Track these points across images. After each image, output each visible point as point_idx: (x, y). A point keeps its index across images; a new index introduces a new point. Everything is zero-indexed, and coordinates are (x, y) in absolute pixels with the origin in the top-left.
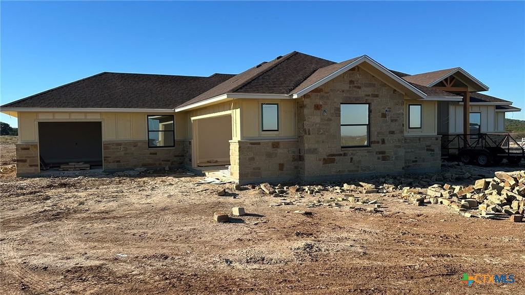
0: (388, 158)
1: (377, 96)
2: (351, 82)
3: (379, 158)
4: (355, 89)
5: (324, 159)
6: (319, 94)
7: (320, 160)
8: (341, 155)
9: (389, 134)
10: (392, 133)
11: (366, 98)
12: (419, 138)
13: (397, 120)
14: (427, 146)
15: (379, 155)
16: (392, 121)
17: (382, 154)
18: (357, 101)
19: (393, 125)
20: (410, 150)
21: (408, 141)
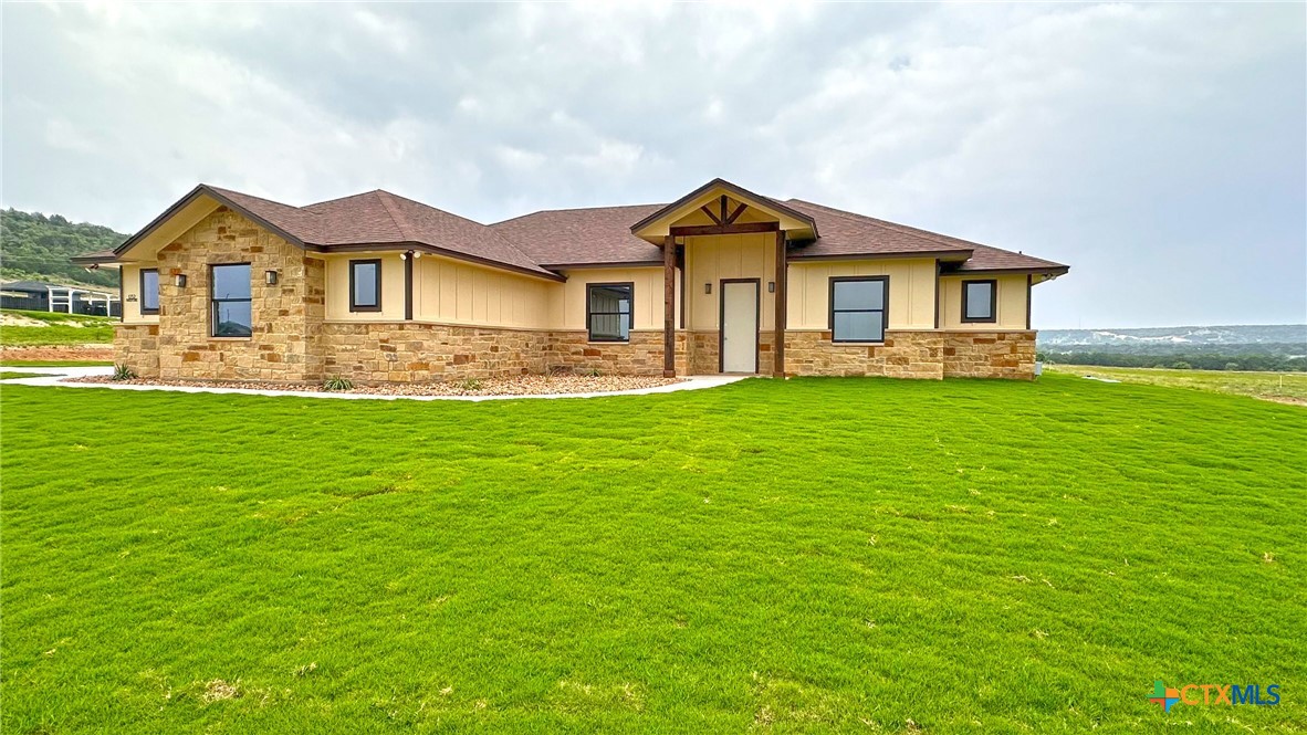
0: (277, 357)
1: (259, 250)
3: (262, 357)
4: (228, 241)
5: (184, 353)
7: (178, 355)
8: (206, 347)
9: (280, 315)
10: (285, 313)
11: (243, 254)
12: (367, 325)
13: (292, 291)
14: (382, 341)
15: (263, 352)
16: (284, 292)
17: (269, 349)
18: (229, 257)
19: (285, 299)
20: (349, 347)
21: (345, 329)
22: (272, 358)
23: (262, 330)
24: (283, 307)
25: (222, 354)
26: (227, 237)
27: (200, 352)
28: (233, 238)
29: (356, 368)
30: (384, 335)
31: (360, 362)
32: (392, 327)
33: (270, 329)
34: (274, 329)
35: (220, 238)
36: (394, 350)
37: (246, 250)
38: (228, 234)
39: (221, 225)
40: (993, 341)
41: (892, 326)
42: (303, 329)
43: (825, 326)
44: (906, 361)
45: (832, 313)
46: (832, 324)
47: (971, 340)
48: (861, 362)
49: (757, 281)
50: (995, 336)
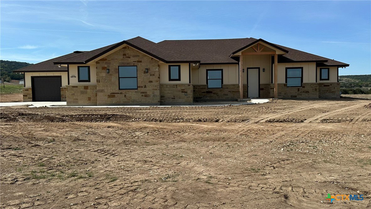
0: (148, 96)
1: (141, 62)
2: (124, 55)
3: (142, 96)
4: (127, 58)
5: (108, 95)
6: (105, 61)
7: (105, 96)
8: (119, 93)
9: (149, 82)
10: (151, 82)
11: (134, 63)
12: (177, 85)
13: (154, 75)
14: (182, 90)
15: (143, 94)
16: (151, 75)
17: (145, 93)
18: (128, 64)
19: (151, 77)
20: (169, 92)
21: (169, 86)
22: (146, 96)
23: (142, 87)
24: (150, 80)
25: (125, 95)
26: (127, 57)
27: (116, 95)
28: (129, 57)
29: (172, 98)
30: (183, 88)
31: (174, 96)
32: (186, 85)
33: (145, 87)
34: (147, 86)
35: (124, 57)
36: (186, 92)
37: (135, 61)
38: (127, 56)
39: (124, 53)
40: (329, 86)
41: (304, 82)
42: (158, 87)
43: (284, 82)
44: (308, 92)
45: (286, 78)
46: (286, 82)
47: (323, 86)
48: (296, 93)
49: (259, 68)
50: (329, 84)
